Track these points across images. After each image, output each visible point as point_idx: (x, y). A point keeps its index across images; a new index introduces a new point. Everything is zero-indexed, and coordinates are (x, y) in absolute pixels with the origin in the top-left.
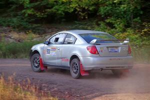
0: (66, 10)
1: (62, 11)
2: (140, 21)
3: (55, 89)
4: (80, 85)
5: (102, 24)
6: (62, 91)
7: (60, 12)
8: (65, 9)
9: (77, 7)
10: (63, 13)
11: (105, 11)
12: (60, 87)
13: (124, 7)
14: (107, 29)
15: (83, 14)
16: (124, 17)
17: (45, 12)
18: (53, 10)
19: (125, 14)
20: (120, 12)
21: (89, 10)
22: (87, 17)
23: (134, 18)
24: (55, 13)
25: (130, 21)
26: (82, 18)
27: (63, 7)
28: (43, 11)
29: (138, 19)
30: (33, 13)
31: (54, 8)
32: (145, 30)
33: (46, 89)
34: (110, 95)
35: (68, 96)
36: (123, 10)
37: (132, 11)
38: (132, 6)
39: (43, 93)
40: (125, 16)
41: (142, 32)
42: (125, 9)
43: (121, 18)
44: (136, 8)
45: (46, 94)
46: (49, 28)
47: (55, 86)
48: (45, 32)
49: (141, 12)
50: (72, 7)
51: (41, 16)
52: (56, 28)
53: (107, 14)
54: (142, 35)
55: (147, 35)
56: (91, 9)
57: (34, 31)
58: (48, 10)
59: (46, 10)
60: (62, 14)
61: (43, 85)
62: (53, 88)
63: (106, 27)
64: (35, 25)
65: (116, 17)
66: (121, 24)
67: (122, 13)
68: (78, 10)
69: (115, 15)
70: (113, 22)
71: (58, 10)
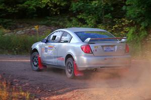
0: (38, 6)
1: (34, 6)
2: (111, 17)
3: (27, 84)
4: (51, 80)
5: (74, 20)
6: (34, 86)
7: (31, 7)
8: (37, 4)
9: (48, 2)
10: (34, 8)
11: (77, 7)
12: (31, 82)
13: (96, 4)
14: (78, 24)
15: (56, 10)
16: (95, 13)
17: (17, 7)
18: (25, 5)
19: (97, 10)
20: (92, 8)
21: (61, 6)
22: (58, 13)
23: (105, 14)
24: (26, 9)
25: (101, 17)
26: (54, 13)
27: (35, 3)
28: (15, 6)
29: (109, 16)
30: (4, 8)
31: (26, 3)
32: (116, 26)
33: (17, 85)
34: (81, 90)
35: (39, 91)
36: (95, 6)
37: (103, 7)
38: (103, 2)
39: (14, 89)
40: (97, 12)
41: (113, 28)
42: (96, 5)
43: (93, 15)
44: (107, 4)
45: (17, 89)
46: (21, 24)
47: (26, 81)
48: (16, 28)
49: (112, 9)
50: (44, 3)
51: (13, 12)
52: (28, 24)
53: (79, 10)
54: (113, 31)
55: (117, 31)
56: (63, 4)
57: (5, 26)
58: (20, 5)
59: (17, 5)
60: (34, 10)
61: (14, 80)
62: (25, 83)
63: (77, 23)
64: (6, 20)
65: (87, 13)
66: (93, 20)
67: (94, 9)
68: (50, 5)
69: (87, 11)
70: (85, 17)
71: (29, 5)
